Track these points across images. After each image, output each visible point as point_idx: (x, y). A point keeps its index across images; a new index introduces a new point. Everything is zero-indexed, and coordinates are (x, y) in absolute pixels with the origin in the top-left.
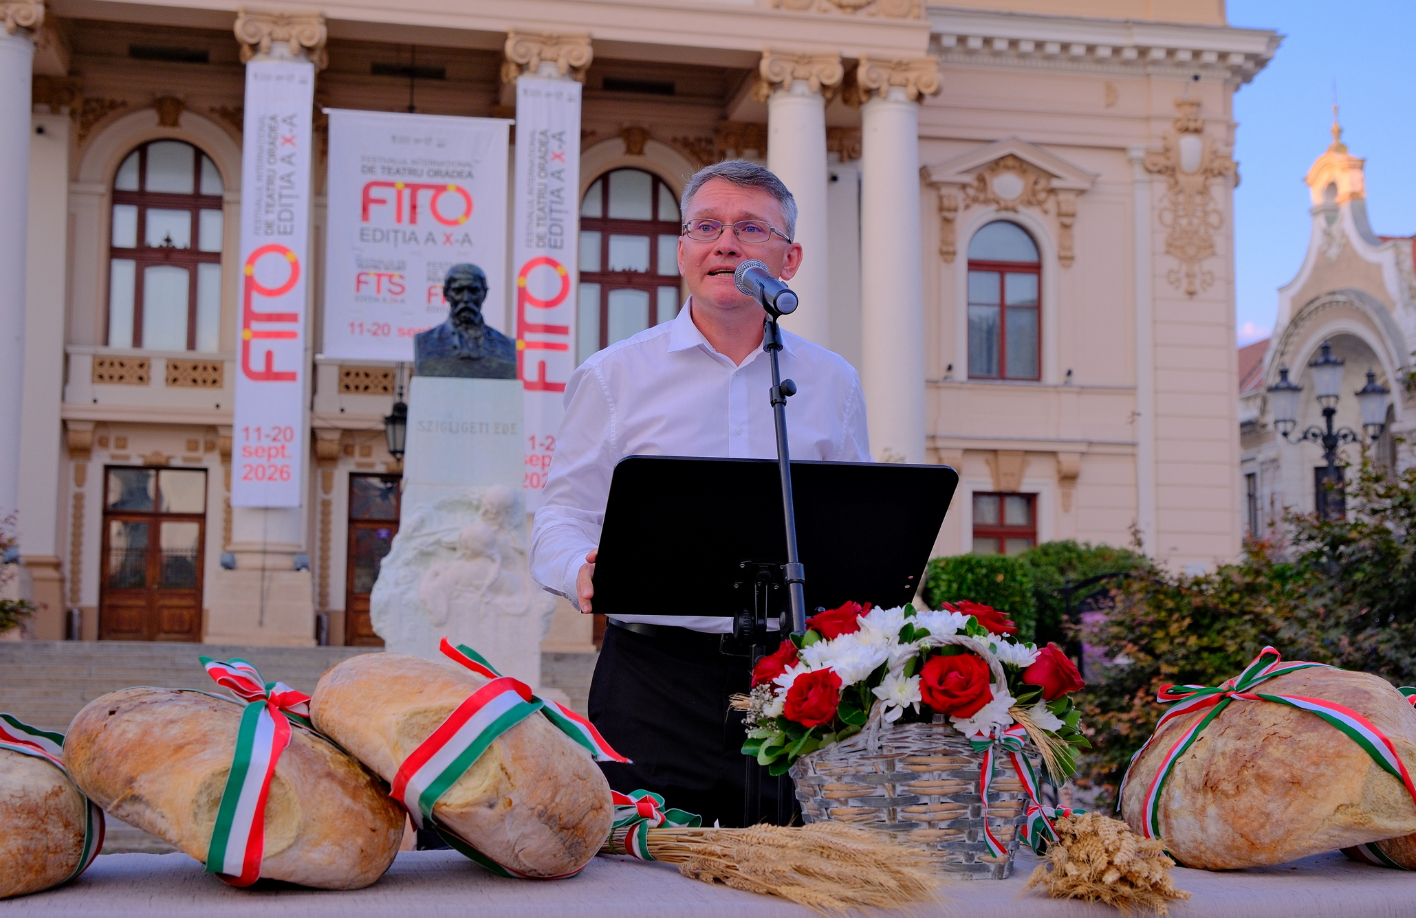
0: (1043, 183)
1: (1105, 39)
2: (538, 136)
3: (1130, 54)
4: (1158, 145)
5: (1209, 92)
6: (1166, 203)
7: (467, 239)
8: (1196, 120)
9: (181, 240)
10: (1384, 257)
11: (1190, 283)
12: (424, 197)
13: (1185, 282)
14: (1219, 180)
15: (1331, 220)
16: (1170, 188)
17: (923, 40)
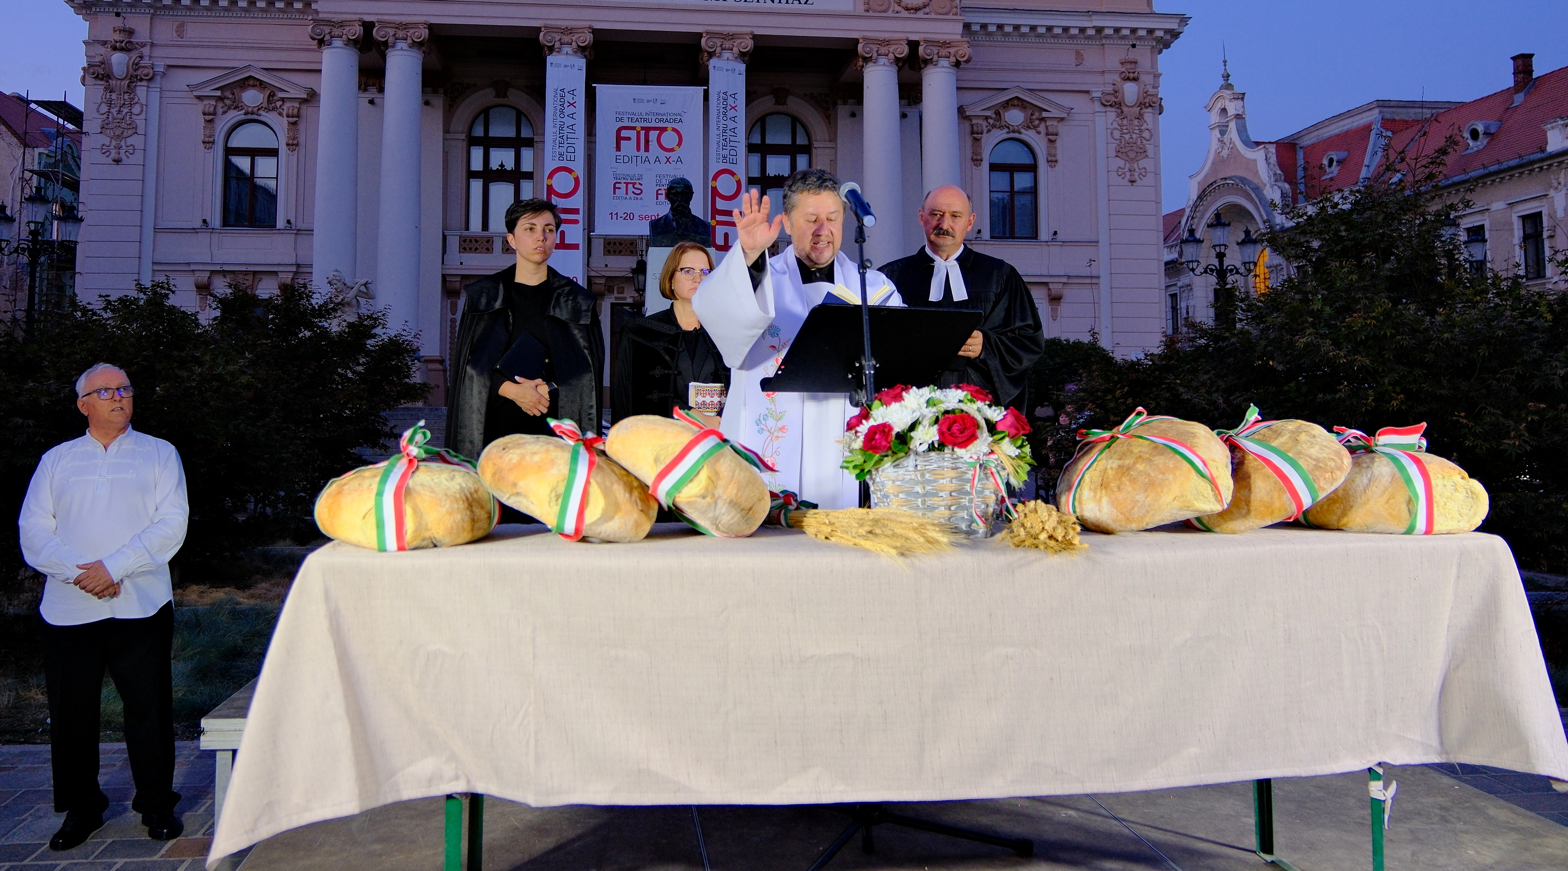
0: (1037, 115)
1: (1075, 23)
2: (722, 95)
3: (1091, 32)
4: (1110, 89)
5: (1142, 55)
6: (1115, 125)
7: (679, 160)
8: (1134, 73)
9: (510, 165)
10: (1258, 155)
11: (1132, 175)
12: (653, 135)
13: (1128, 174)
14: (1150, 110)
15: (1223, 133)
16: (1118, 116)
17: (959, 28)
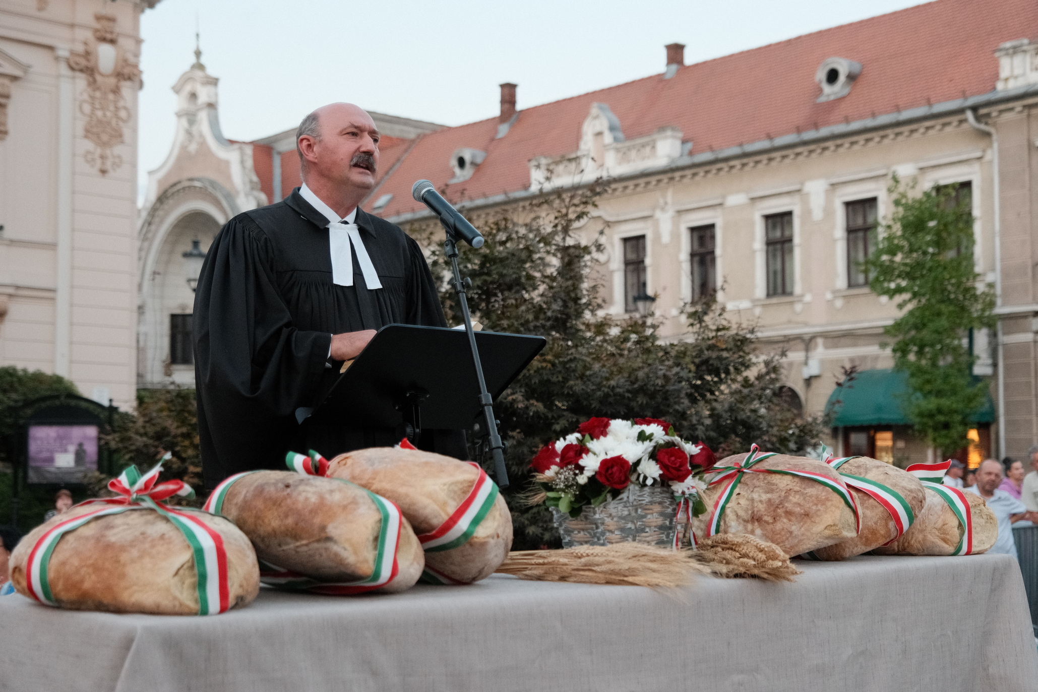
4: (80, 48)
5: (122, 11)
6: (85, 96)
8: (111, 32)
10: (232, 156)
11: (103, 163)
13: (99, 162)
14: (128, 83)
15: (191, 122)
16: (90, 84)
